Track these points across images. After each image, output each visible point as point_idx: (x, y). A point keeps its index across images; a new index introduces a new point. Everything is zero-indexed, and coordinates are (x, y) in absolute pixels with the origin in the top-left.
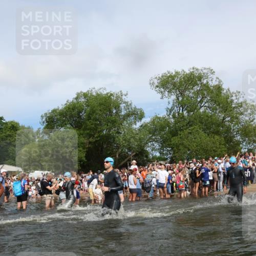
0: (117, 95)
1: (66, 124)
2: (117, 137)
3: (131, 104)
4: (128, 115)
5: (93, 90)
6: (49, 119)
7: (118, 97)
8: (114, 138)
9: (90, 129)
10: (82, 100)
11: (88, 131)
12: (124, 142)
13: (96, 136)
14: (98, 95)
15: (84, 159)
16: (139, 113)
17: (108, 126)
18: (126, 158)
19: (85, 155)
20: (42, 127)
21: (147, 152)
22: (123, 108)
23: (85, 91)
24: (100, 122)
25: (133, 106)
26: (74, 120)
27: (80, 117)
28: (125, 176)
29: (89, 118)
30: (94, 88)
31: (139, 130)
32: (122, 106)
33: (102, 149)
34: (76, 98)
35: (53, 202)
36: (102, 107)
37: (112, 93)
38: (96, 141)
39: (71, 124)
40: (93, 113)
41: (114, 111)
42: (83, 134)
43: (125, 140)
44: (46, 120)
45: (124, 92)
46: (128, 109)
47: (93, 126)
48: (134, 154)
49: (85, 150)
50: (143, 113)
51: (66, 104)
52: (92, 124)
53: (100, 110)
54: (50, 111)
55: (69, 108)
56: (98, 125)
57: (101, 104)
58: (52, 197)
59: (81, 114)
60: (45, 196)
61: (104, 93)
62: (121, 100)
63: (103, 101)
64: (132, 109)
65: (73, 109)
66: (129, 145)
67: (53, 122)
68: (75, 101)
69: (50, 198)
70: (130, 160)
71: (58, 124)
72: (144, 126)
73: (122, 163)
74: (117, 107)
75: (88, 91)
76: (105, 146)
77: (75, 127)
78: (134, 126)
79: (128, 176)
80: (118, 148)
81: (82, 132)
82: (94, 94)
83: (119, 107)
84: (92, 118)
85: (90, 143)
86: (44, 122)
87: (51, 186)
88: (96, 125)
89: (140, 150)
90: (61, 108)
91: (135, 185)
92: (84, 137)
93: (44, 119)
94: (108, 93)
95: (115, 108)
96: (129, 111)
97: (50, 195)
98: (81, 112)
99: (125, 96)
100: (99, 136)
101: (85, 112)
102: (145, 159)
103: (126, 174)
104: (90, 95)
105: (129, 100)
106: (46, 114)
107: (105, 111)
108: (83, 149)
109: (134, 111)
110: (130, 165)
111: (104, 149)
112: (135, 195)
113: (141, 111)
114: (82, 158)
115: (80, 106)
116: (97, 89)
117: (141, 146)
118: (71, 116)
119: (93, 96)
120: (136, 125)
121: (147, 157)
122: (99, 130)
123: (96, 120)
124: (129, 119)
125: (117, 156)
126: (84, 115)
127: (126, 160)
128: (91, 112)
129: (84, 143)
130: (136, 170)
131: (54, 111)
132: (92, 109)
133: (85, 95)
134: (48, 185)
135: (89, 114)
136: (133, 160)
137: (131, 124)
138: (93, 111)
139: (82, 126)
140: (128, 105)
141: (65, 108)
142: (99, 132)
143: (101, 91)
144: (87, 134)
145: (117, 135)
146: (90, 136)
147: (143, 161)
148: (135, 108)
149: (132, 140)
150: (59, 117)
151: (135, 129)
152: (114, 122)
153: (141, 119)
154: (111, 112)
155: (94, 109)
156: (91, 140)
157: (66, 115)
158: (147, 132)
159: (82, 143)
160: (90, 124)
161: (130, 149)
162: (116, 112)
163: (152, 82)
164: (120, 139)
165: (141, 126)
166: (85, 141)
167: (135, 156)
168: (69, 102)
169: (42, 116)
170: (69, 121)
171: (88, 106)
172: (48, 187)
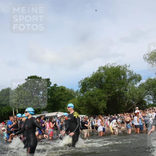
0: (123, 67)
1: (93, 86)
2: (125, 93)
3: (132, 72)
4: (131, 79)
5: (109, 65)
6: (83, 84)
7: (124, 68)
8: (123, 94)
9: (108, 89)
10: (102, 71)
11: (107, 90)
12: (130, 96)
13: (112, 93)
14: (112, 67)
15: (106, 107)
16: (138, 77)
17: (119, 86)
18: (132, 106)
19: (106, 105)
20: (79, 89)
21: (145, 101)
22: (128, 74)
23: (103, 66)
24: (114, 84)
25: (134, 73)
26: (98, 84)
27: (101, 82)
28: (132, 117)
29: (107, 82)
30: (109, 64)
31: (139, 87)
32: (127, 73)
33: (116, 100)
34: (99, 70)
35: (89, 134)
36: (115, 74)
37: (120, 66)
38: (112, 96)
39: (96, 86)
40: (110, 79)
41: (122, 77)
42: (104, 92)
43: (130, 94)
44: (81, 84)
45: (128, 65)
46: (131, 75)
47: (110, 87)
48: (137, 103)
49: (106, 102)
50: (141, 77)
51: (93, 74)
52: (109, 86)
53: (114, 77)
54: (84, 79)
55: (95, 77)
56: (113, 86)
57: (114, 73)
58: (88, 131)
59: (102, 80)
60: (84, 130)
61: (115, 66)
62: (126, 69)
63: (115, 71)
64: (133, 75)
65: (97, 77)
66: (133, 97)
67: (85, 85)
68: (98, 72)
69: (87, 131)
70: (134, 107)
71: (88, 87)
72: (142, 85)
73: (129, 109)
74: (124, 74)
75: (106, 66)
76: (118, 99)
77: (99, 88)
78: (136, 86)
79: (134, 117)
80: (126, 99)
81: (103, 91)
82: (109, 67)
83: (125, 74)
84: (109, 82)
85: (109, 97)
86: (80, 86)
87: (87, 124)
88: (112, 86)
89: (140, 100)
90: (90, 77)
91: (138, 122)
92: (105, 94)
93: (80, 84)
94: (118, 66)
95: (123, 75)
96: (132, 76)
97: (87, 130)
98: (102, 79)
99: (129, 67)
100: (114, 93)
101: (104, 79)
102: (144, 106)
103: (132, 116)
104: (107, 68)
105: (131, 70)
106: (81, 81)
107: (117, 77)
108: (105, 101)
109: (135, 76)
110: (135, 110)
111: (117, 101)
112: (138, 129)
113: (139, 75)
114: (104, 107)
115: (101, 75)
116: (111, 64)
117: (141, 98)
118: (96, 82)
119: (109, 68)
120: (136, 85)
121: (145, 104)
122: (114, 89)
123: (111, 83)
124: (132, 81)
125: (126, 105)
126: (104, 80)
127: (131, 107)
128: (108, 78)
129: (105, 97)
130: (138, 113)
131: (86, 79)
132: (109, 76)
133: (104, 68)
134: (85, 123)
135: (107, 79)
136: (136, 107)
137: (133, 84)
138: (109, 78)
139: (103, 87)
140: (131, 73)
141: (92, 77)
142: (114, 90)
143: (113, 65)
144: (107, 91)
145: (125, 91)
146: (109, 93)
147: (143, 107)
148: (135, 74)
149: (135, 94)
150: (89, 82)
151: (136, 88)
152: (122, 84)
153: (139, 81)
154: (120, 77)
155: (110, 76)
156: (109, 95)
157: (93, 81)
158: (144, 89)
159: (104, 97)
160: (108, 86)
161: (134, 100)
162: (123, 78)
163: (145, 57)
164: (127, 94)
165: (140, 85)
166: (106, 96)
167: (137, 104)
168: (95, 73)
169: (79, 82)
170: (95, 84)
171: (106, 75)
172: (86, 125)
